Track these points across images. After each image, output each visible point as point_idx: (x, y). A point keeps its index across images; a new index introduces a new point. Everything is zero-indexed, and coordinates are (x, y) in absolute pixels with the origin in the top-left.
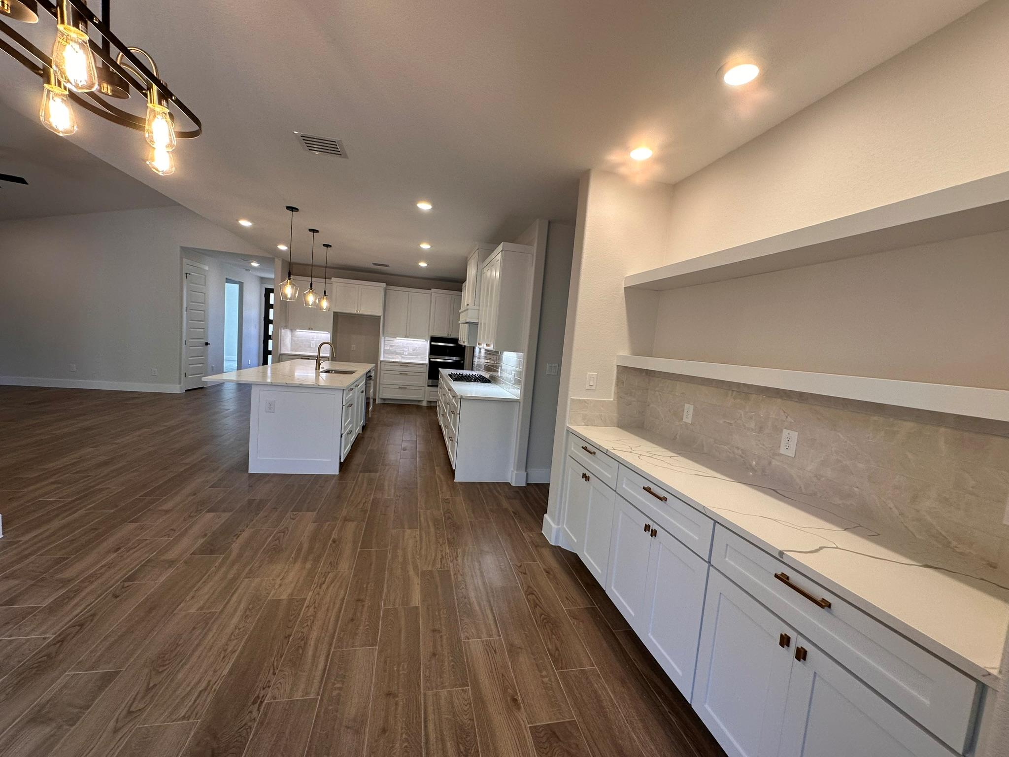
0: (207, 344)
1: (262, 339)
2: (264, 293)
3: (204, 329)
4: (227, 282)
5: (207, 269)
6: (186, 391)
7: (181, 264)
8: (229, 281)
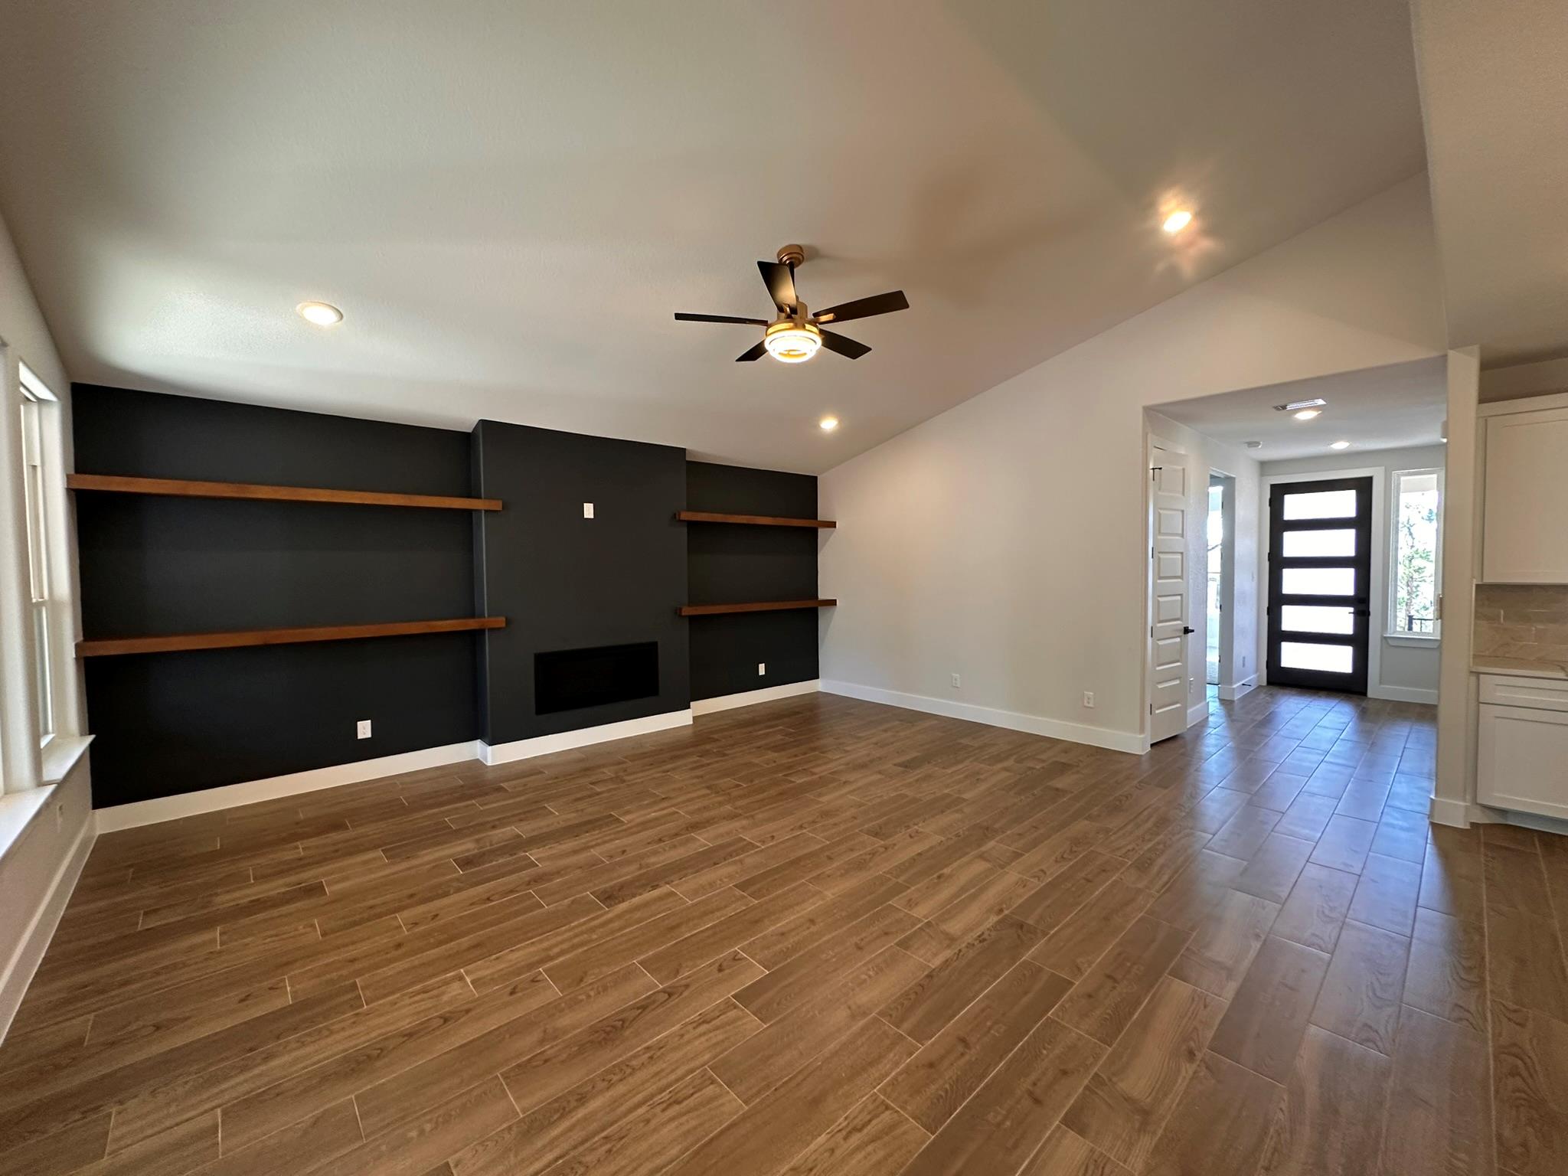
0: (1187, 631)
1: (1266, 604)
2: (1268, 496)
3: (1181, 595)
5: (1183, 452)
6: (1152, 745)
7: (1145, 447)
8: (1215, 480)
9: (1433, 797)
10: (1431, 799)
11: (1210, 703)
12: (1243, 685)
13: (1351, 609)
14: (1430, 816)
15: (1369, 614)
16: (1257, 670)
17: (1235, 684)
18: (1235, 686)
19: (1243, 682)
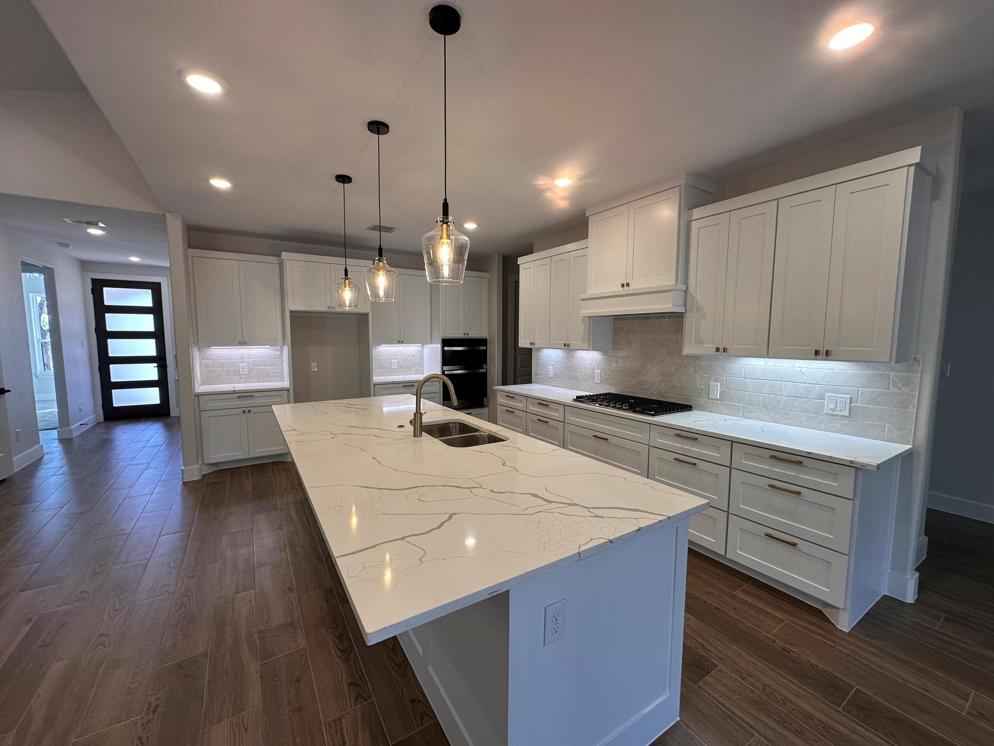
1: (97, 364)
2: (90, 287)
4: (24, 271)
8: (28, 267)
9: (183, 468)
10: (182, 469)
11: (44, 446)
12: (81, 424)
13: (156, 365)
14: (183, 479)
15: (166, 367)
16: (95, 412)
17: (73, 425)
18: (72, 428)
19: (81, 423)
